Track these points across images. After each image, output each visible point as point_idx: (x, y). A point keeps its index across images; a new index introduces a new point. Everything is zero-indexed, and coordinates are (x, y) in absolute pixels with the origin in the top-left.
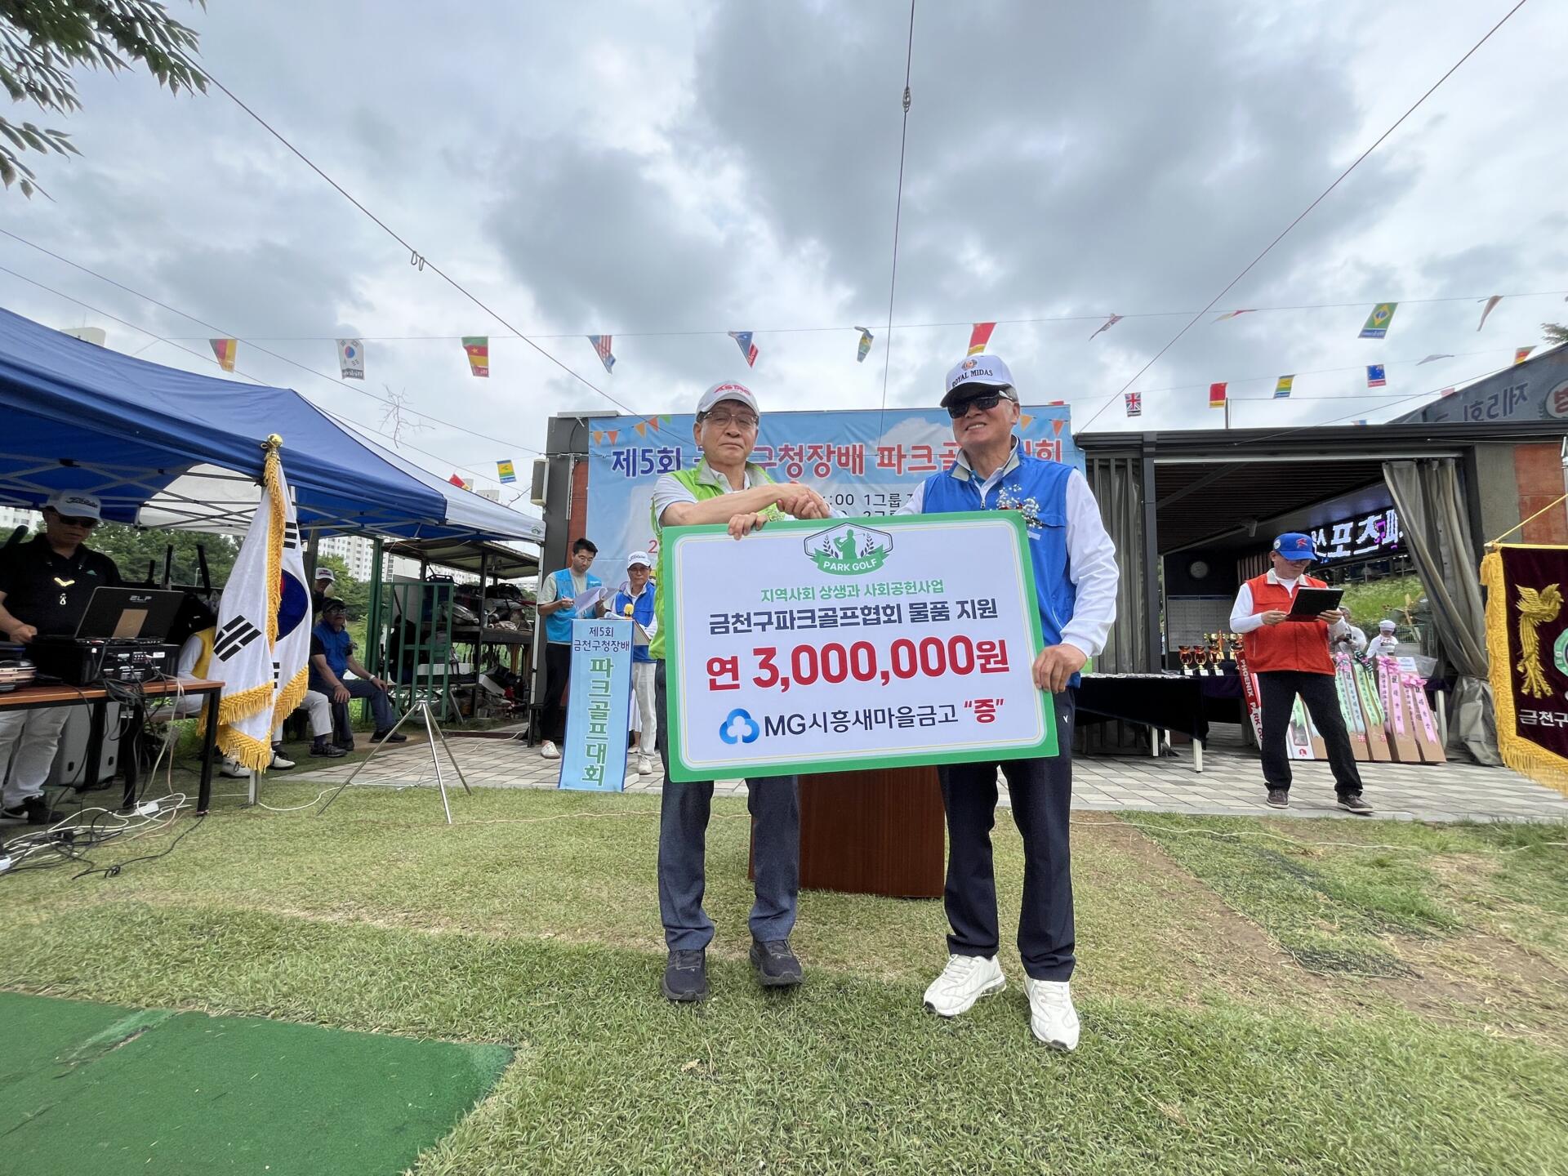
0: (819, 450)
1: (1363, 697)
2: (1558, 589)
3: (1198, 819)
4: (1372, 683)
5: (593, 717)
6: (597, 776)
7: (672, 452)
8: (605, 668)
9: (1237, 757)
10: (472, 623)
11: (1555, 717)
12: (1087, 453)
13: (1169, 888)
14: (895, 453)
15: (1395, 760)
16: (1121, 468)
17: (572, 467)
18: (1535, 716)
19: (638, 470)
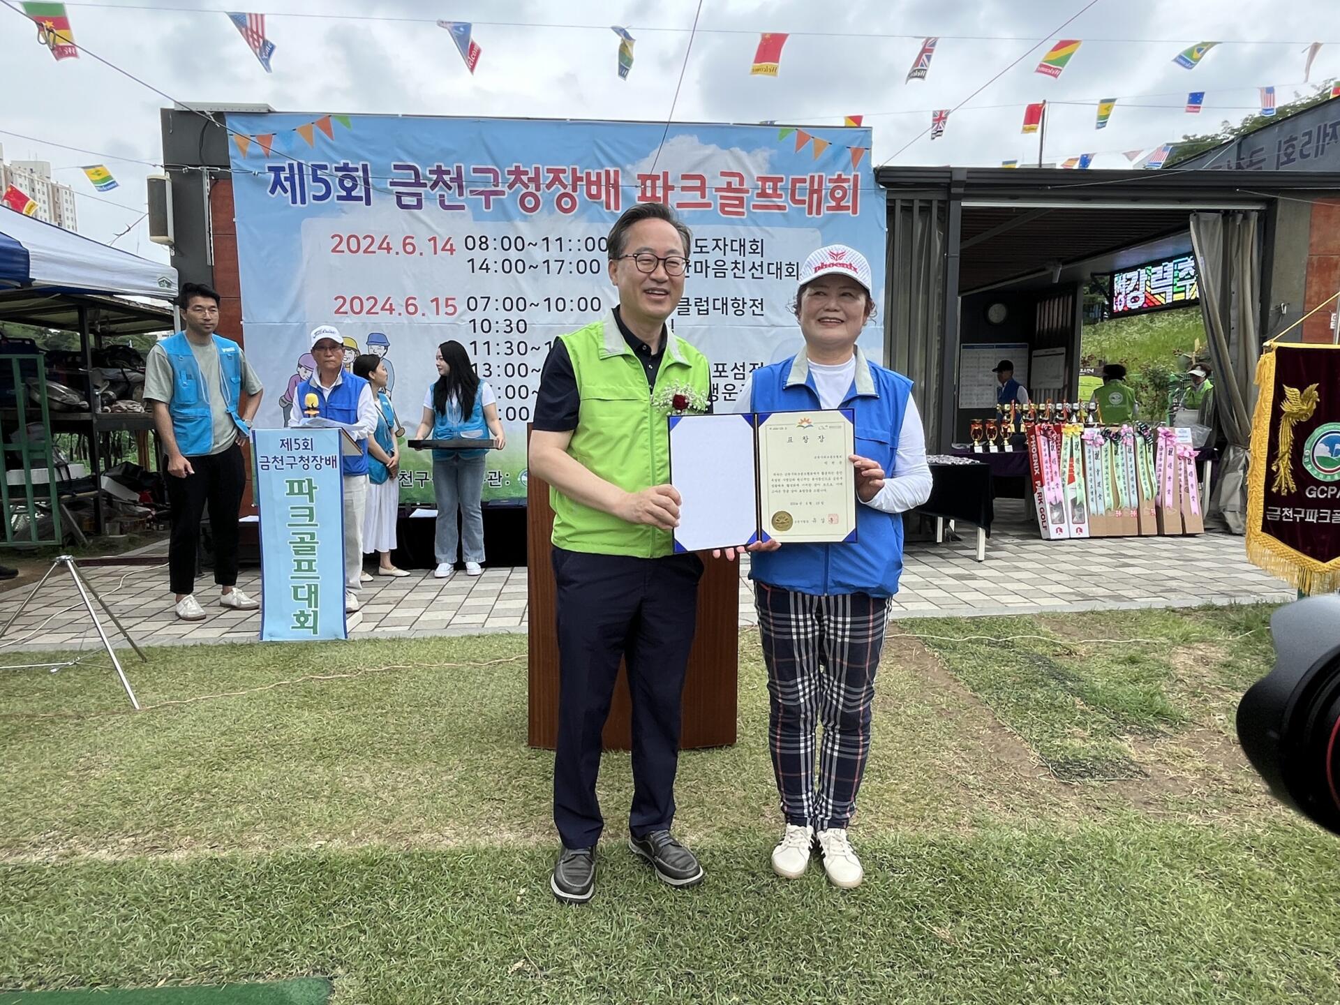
0: (561, 175)
1: (1141, 471)
2: (1317, 389)
3: (976, 622)
4: (1150, 456)
5: (297, 553)
6: (310, 623)
7: (357, 170)
8: (306, 490)
9: (1018, 537)
10: (80, 409)
11: (1295, 512)
12: (888, 192)
13: (948, 706)
14: (660, 183)
15: (1161, 533)
16: (925, 210)
17: (207, 187)
18: (1279, 513)
19: (309, 198)
